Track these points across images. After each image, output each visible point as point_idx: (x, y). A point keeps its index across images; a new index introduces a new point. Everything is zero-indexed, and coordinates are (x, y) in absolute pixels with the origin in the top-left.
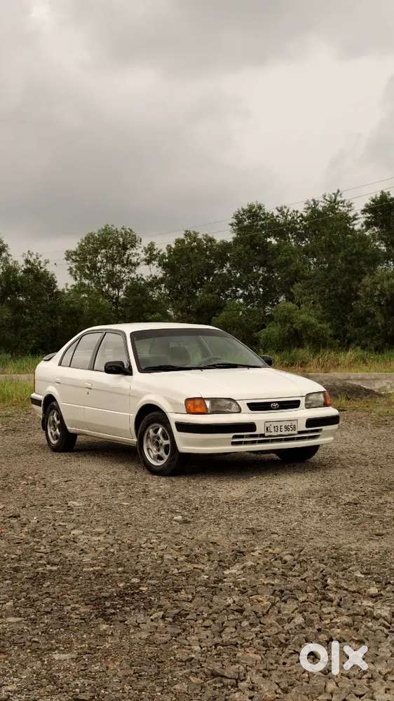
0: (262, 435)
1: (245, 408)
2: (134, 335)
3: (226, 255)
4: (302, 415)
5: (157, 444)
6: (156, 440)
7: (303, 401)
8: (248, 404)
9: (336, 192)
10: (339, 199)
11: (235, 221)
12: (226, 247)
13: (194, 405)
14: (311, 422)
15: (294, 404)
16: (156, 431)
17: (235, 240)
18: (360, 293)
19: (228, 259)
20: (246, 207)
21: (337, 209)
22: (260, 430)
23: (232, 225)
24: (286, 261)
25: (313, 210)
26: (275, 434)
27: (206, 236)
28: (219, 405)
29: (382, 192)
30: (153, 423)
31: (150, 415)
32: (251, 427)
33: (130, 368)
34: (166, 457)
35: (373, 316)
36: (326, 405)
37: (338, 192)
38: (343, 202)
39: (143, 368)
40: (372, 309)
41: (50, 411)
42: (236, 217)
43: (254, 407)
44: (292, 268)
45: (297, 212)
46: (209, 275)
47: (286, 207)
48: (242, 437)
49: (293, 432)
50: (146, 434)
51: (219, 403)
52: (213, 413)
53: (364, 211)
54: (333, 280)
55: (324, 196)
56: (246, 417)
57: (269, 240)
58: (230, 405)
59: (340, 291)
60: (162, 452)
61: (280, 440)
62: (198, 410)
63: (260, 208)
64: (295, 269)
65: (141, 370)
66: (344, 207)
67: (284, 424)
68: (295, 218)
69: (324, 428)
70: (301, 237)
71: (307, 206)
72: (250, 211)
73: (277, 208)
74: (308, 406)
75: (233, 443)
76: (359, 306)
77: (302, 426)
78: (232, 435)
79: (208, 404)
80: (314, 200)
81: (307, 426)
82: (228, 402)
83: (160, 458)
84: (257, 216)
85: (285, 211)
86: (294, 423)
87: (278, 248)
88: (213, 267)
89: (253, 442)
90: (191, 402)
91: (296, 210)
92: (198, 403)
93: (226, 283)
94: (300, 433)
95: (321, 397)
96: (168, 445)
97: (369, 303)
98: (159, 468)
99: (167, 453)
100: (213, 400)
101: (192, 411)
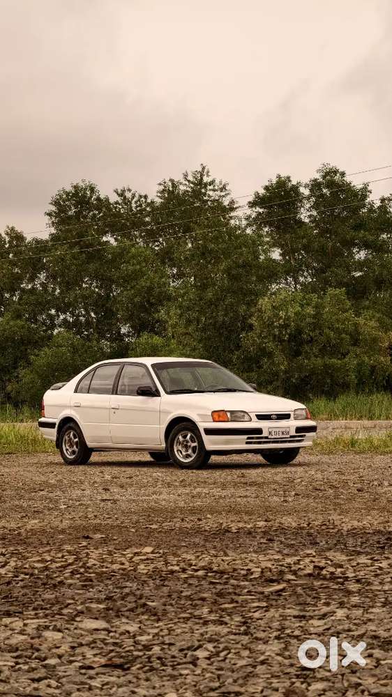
0: (267, 438)
1: (254, 418)
2: (154, 366)
3: (40, 260)
4: (292, 424)
5: (187, 447)
6: (185, 443)
7: (292, 414)
8: (257, 415)
9: (200, 169)
10: (206, 179)
11: (54, 208)
12: (40, 246)
13: (218, 415)
14: (299, 430)
15: (287, 417)
16: (185, 437)
17: (54, 238)
18: (253, 321)
19: (43, 267)
20: (69, 189)
21: (205, 194)
22: (265, 434)
23: (50, 214)
24: (134, 272)
25: (171, 194)
26: (275, 437)
27: (13, 229)
28: (235, 415)
29: (279, 177)
30: (182, 431)
31: (180, 425)
32: (259, 431)
33: (157, 390)
34: (194, 456)
35: (271, 355)
36: (307, 418)
37: (204, 168)
38: (212, 183)
39: (168, 390)
40: (270, 345)
41: (66, 431)
42: (56, 203)
43: (261, 417)
44: (143, 283)
45: (146, 197)
46: (12, 291)
47: (129, 190)
48: (252, 438)
49: (287, 436)
50: (176, 439)
51: (237, 414)
52: (232, 421)
53: (252, 205)
54: (210, 303)
55: (186, 176)
56: (255, 424)
57: (105, 239)
58: (244, 416)
59: (221, 319)
60: (190, 451)
61: (277, 442)
62: (221, 419)
63: (92, 190)
64: (148, 284)
65: (167, 393)
66: (214, 190)
67: (281, 430)
68: (144, 206)
69: (307, 434)
70: (151, 236)
71: (162, 188)
72: (76, 194)
73: (116, 191)
74: (295, 419)
75: (247, 443)
76: (250, 340)
77: (293, 433)
78: (246, 437)
79: (229, 414)
80: (172, 181)
81: (296, 432)
82: (242, 414)
83: (188, 456)
84: (88, 203)
85: (128, 195)
86: (288, 430)
87: (121, 254)
88: (19, 278)
89: (260, 443)
90: (217, 413)
91: (143, 194)
92: (221, 414)
93: (40, 303)
94: (291, 437)
95: (304, 412)
96: (196, 447)
97: (265, 337)
98: (187, 464)
99: (194, 452)
100: (232, 412)
101: (217, 419)
